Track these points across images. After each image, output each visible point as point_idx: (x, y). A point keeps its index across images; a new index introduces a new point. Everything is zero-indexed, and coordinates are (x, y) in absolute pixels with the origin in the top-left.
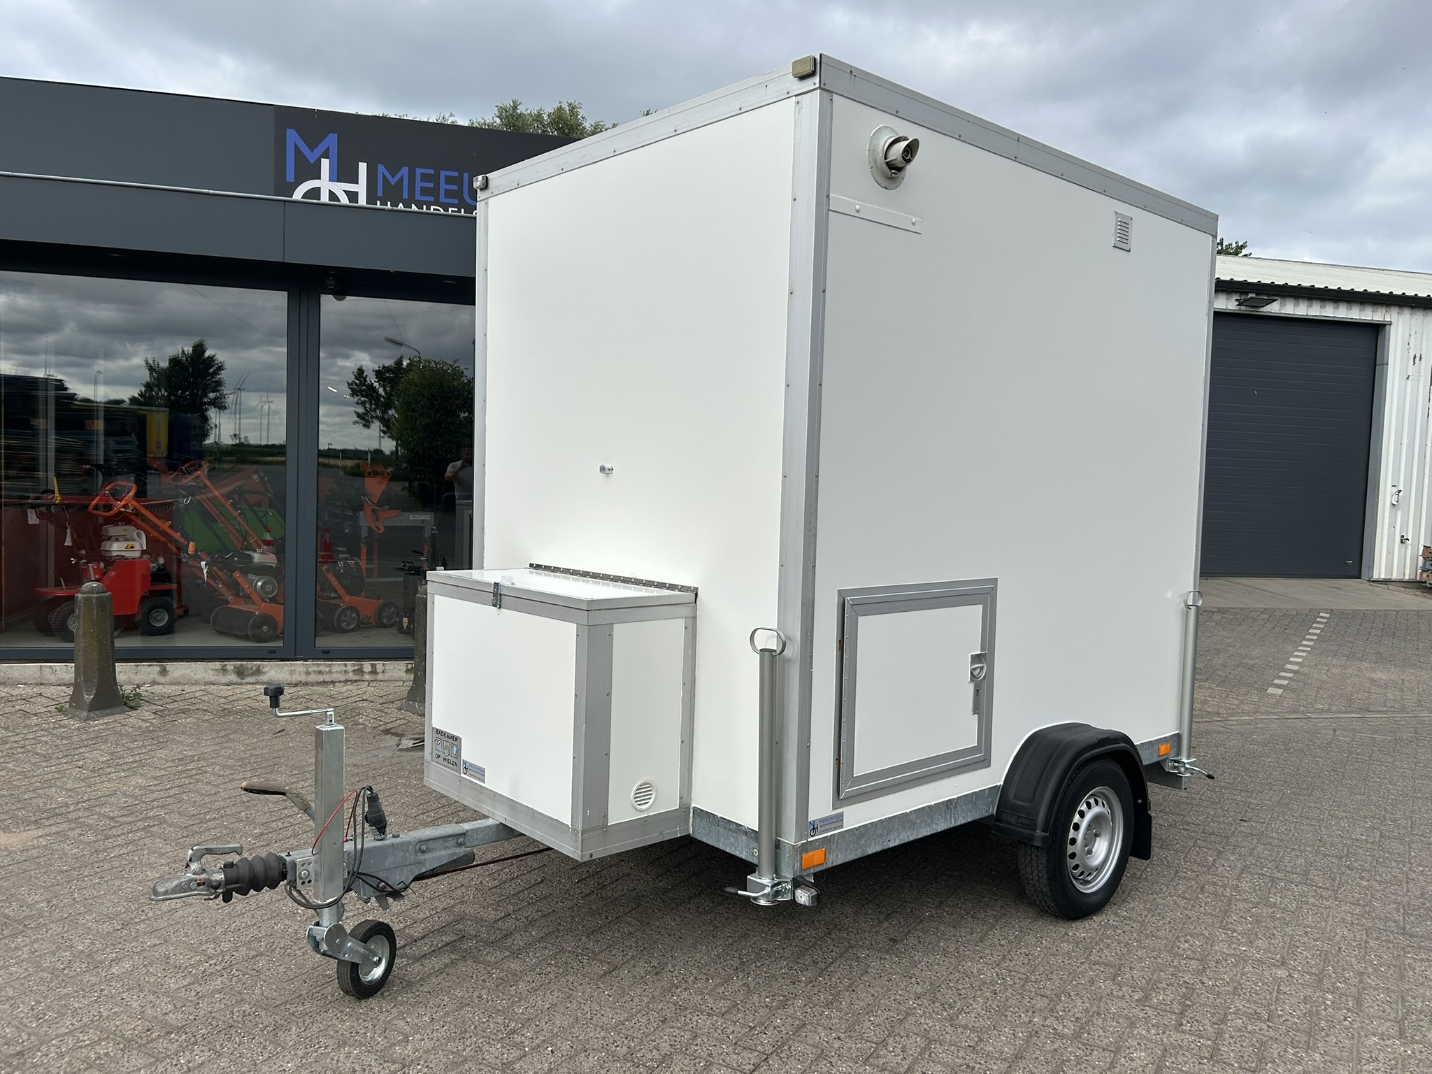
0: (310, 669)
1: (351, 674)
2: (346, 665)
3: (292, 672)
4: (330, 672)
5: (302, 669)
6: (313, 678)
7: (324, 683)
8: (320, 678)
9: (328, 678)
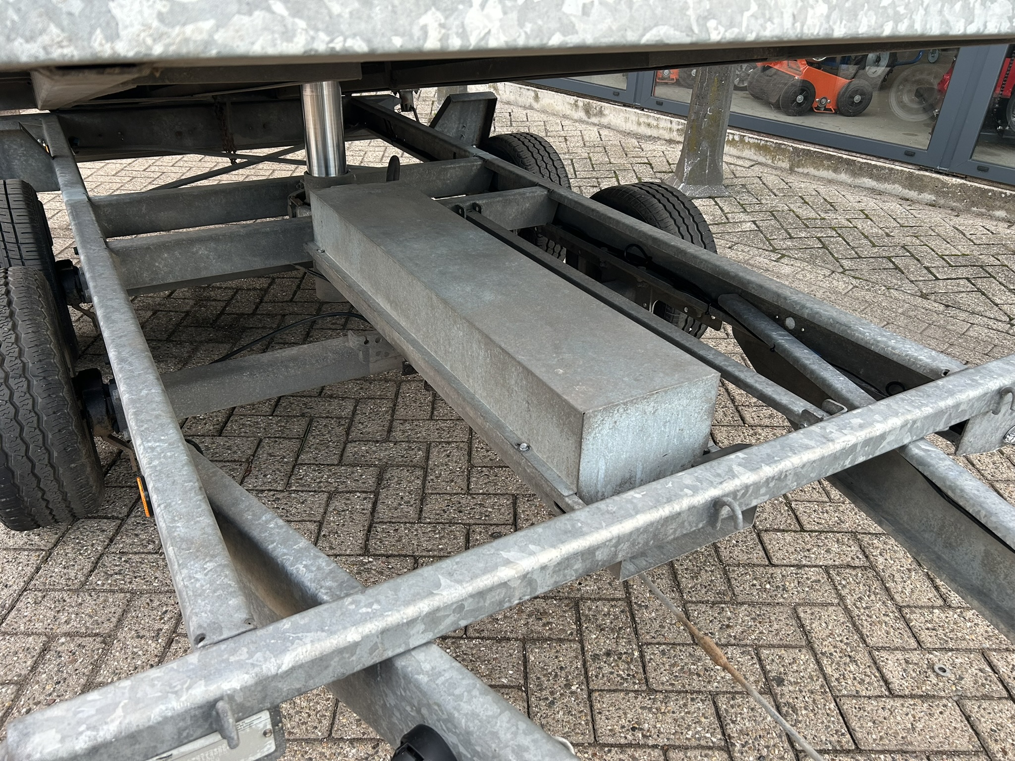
0: (642, 120)
1: (675, 133)
2: (671, 122)
3: (627, 120)
4: (657, 127)
5: (634, 118)
6: (644, 130)
7: (650, 138)
8: (648, 132)
9: (654, 133)
